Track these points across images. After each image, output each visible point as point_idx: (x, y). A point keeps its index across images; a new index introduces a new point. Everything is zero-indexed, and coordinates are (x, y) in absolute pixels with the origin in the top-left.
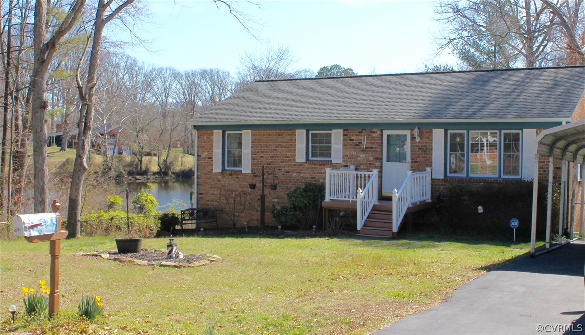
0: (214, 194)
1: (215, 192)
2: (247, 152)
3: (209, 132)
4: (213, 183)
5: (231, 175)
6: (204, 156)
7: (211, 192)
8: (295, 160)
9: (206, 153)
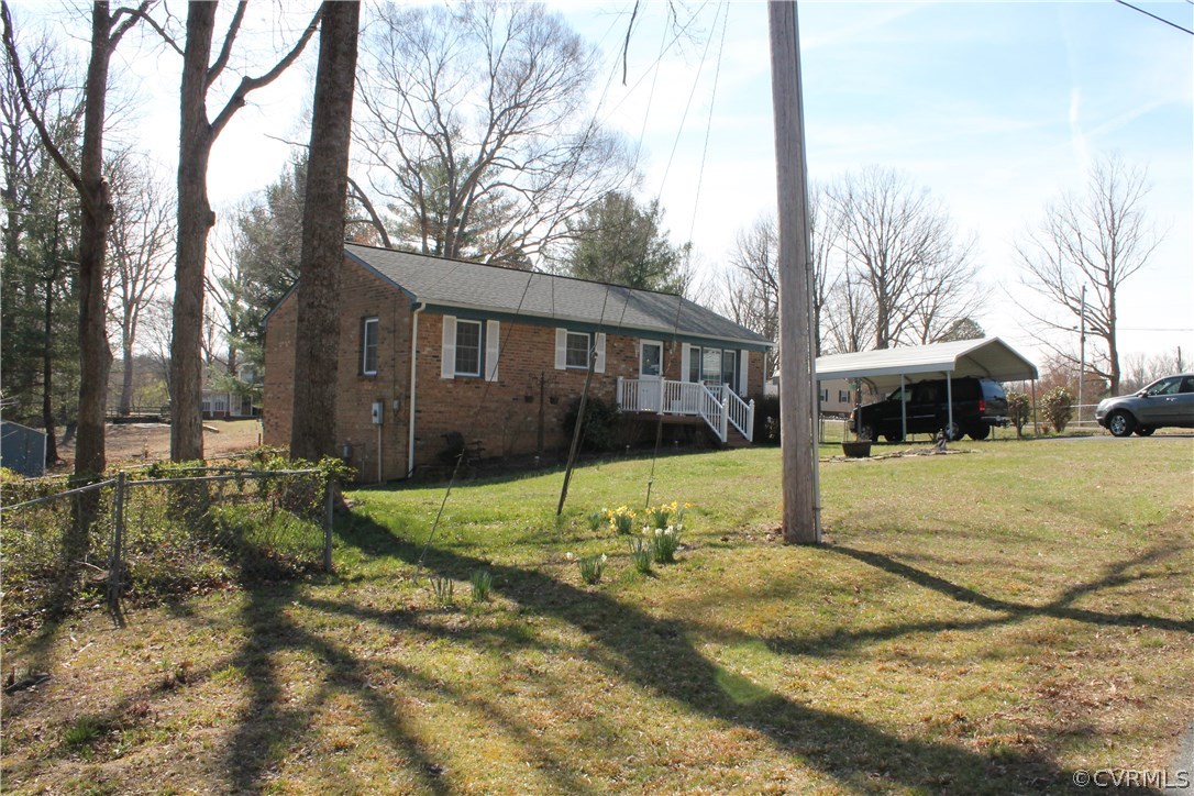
0: (440, 412)
1: (442, 409)
2: (492, 351)
3: (434, 316)
4: (439, 395)
5: (467, 383)
6: (425, 353)
7: (435, 409)
8: (553, 366)
9: (428, 349)
